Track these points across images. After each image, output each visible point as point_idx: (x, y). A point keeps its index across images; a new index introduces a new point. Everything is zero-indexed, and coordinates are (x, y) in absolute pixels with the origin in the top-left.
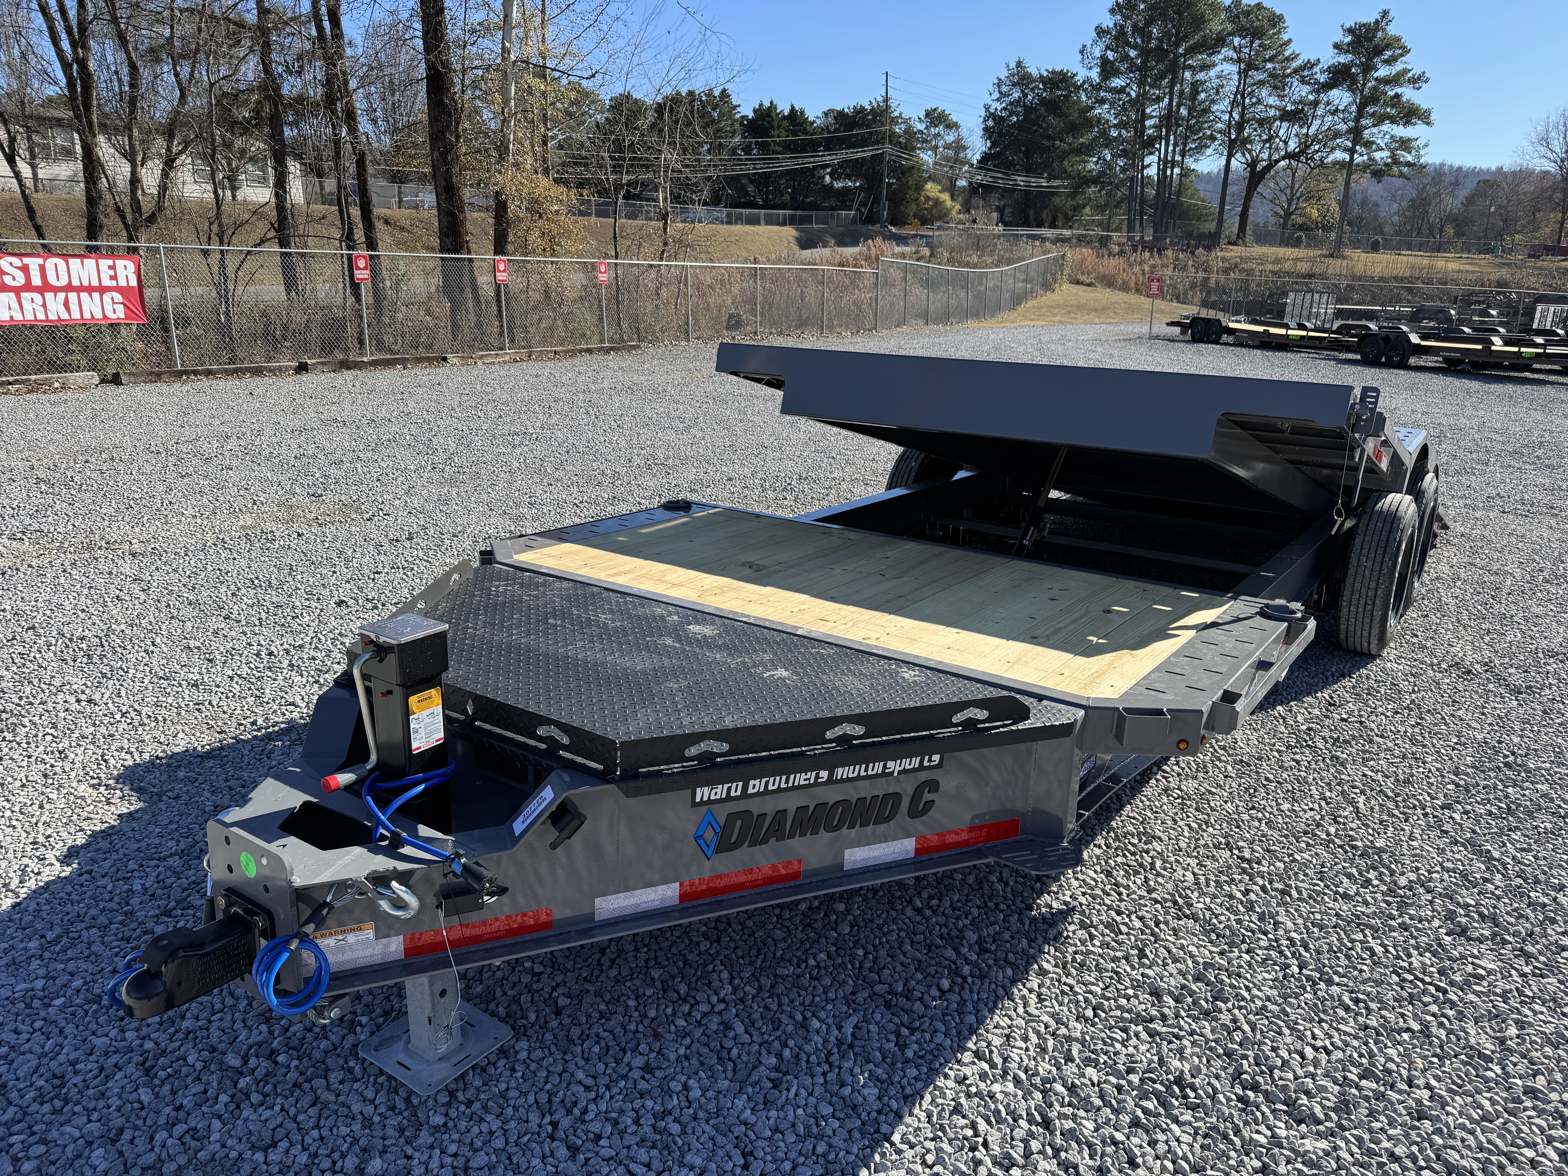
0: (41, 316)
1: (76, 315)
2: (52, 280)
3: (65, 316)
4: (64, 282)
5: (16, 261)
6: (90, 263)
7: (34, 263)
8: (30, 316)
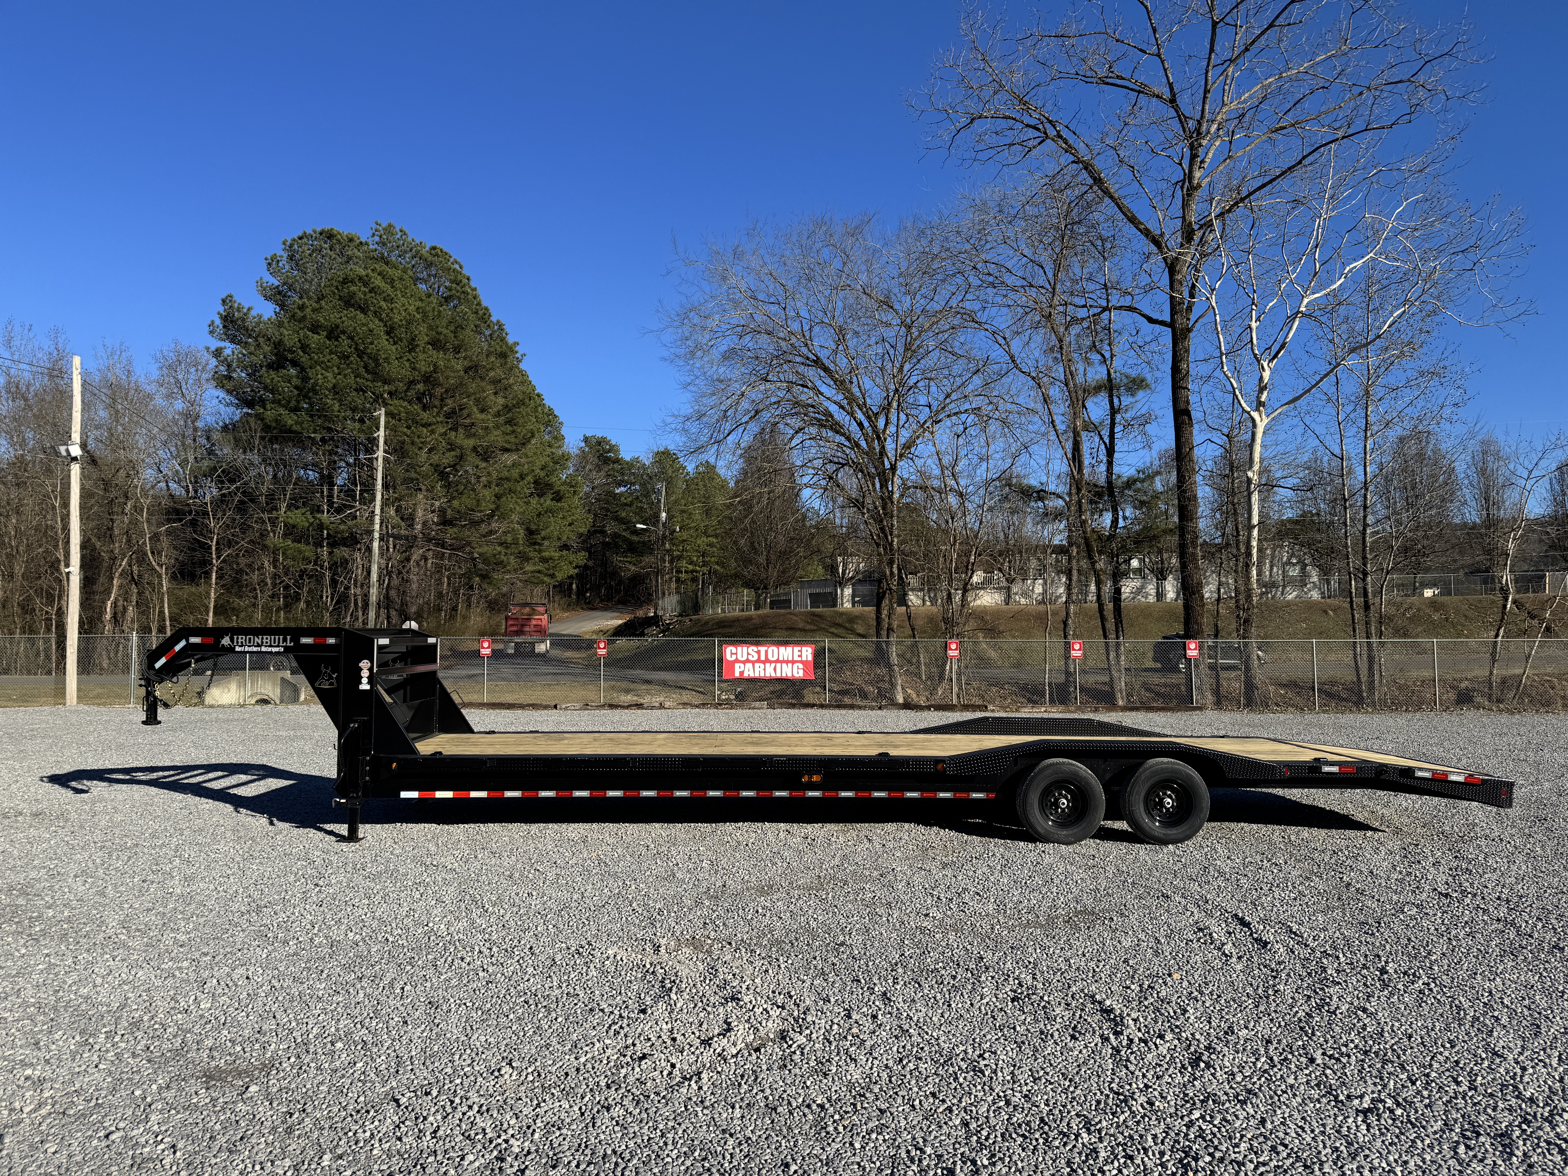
0: (762, 675)
1: (779, 675)
2: (770, 658)
3: (773, 675)
4: (775, 658)
5: (755, 649)
6: (789, 649)
7: (763, 649)
8: (757, 675)
